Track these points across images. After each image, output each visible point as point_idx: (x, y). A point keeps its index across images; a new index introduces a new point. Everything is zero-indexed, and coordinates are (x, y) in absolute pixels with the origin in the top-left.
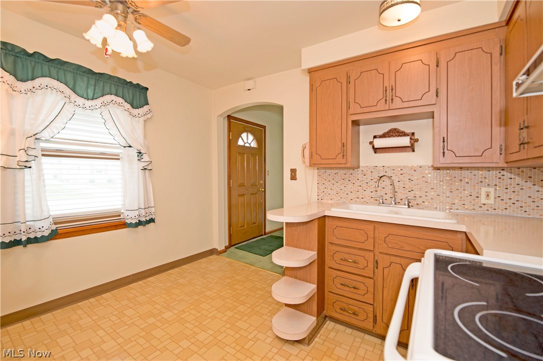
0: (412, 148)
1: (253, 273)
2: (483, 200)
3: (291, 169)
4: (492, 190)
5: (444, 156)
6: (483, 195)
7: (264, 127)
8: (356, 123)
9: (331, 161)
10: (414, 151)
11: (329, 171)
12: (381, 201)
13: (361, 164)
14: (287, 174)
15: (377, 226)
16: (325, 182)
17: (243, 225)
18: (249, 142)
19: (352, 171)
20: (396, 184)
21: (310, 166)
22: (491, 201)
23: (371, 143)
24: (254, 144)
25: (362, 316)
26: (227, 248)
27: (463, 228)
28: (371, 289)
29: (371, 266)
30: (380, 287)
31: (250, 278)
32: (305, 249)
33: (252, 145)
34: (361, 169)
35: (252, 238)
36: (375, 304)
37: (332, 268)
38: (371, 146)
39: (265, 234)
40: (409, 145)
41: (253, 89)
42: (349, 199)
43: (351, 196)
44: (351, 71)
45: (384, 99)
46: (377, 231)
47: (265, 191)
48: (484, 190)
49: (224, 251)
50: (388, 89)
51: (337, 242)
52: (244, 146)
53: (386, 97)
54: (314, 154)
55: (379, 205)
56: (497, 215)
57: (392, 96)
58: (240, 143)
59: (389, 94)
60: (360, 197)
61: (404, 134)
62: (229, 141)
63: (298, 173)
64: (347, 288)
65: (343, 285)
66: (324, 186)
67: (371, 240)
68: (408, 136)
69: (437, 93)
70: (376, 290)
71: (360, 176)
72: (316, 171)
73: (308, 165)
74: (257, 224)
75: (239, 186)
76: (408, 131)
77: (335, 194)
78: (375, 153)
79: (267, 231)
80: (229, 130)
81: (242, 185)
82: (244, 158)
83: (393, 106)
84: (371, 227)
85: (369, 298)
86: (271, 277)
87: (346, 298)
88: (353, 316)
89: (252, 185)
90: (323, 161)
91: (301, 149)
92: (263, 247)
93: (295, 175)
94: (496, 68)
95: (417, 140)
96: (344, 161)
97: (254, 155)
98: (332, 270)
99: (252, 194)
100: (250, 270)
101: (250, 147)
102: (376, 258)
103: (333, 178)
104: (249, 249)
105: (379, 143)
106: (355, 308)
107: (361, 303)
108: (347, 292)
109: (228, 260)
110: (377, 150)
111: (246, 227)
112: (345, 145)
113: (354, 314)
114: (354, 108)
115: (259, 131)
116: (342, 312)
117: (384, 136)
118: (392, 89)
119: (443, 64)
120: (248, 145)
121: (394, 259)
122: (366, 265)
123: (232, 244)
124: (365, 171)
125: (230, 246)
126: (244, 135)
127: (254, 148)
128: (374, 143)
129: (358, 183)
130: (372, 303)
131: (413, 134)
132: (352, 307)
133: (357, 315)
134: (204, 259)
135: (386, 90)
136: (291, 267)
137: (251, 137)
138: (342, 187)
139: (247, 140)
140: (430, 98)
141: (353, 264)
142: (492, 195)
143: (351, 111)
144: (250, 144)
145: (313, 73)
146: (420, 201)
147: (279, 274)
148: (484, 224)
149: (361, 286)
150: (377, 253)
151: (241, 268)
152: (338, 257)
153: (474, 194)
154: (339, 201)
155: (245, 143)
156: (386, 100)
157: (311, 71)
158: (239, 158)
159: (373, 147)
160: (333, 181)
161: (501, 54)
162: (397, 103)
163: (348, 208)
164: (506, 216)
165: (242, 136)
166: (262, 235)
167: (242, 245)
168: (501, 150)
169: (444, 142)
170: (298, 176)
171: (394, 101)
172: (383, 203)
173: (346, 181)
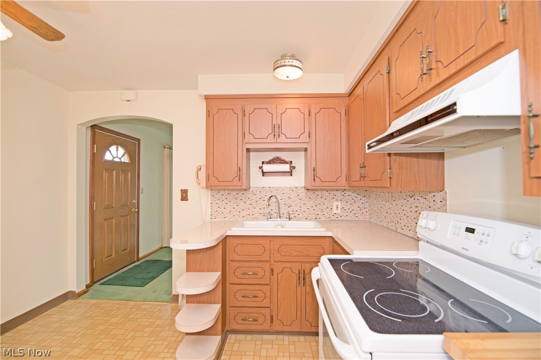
0: (290, 173)
1: (134, 310)
2: (335, 211)
3: (182, 190)
4: (339, 203)
5: (314, 181)
6: (335, 208)
7: (139, 141)
8: (248, 150)
9: (227, 184)
10: (291, 175)
11: (222, 192)
12: (269, 217)
13: (251, 186)
14: (177, 195)
15: (272, 239)
16: (217, 201)
17: (110, 255)
18: (120, 156)
19: (244, 192)
20: (280, 201)
21: (207, 187)
22: (339, 211)
23: (261, 168)
24: (126, 159)
25: (260, 321)
26: (88, 287)
27: (330, 234)
28: (268, 295)
29: (268, 274)
30: (275, 292)
31: (131, 317)
32: (209, 271)
33: (123, 160)
34: (251, 189)
35: (122, 267)
36: (272, 307)
37: (233, 284)
38: (261, 170)
39: (138, 260)
40: (289, 170)
41: (133, 101)
42: (241, 216)
43: (243, 213)
44: (246, 106)
45: (273, 133)
46: (272, 244)
47: (138, 212)
48: (335, 204)
49: (85, 292)
50: (276, 126)
51: (237, 259)
52: (112, 162)
53: (274, 133)
54: (211, 177)
55: (267, 220)
56: (343, 220)
57: (279, 133)
58: (108, 157)
59: (276, 130)
60: (251, 214)
61: (285, 162)
62: (93, 155)
63: (189, 194)
64: (248, 298)
65: (244, 297)
66: (217, 205)
67: (267, 252)
68: (287, 163)
69: (309, 135)
70: (272, 294)
71: (250, 196)
72: (210, 192)
73: (205, 186)
74: (128, 250)
75: (106, 208)
76: (287, 160)
77: (228, 212)
78: (263, 176)
79: (141, 255)
80: (93, 142)
81: (109, 207)
82: (112, 175)
83: (279, 140)
84: (268, 241)
85: (266, 303)
86: (158, 308)
87: (247, 308)
88: (253, 323)
89: (122, 206)
90: (221, 184)
91: (195, 170)
92: (140, 276)
93: (187, 195)
94: (343, 123)
95: (294, 168)
96: (239, 184)
97: (125, 172)
98: (234, 285)
99: (121, 216)
100: (129, 307)
101: (121, 162)
102: (272, 267)
103: (226, 198)
104: (121, 281)
105: (267, 168)
106: (255, 315)
107: (260, 309)
108: (248, 302)
109: (94, 301)
110: (265, 174)
111: (113, 256)
112: (241, 169)
113: (254, 320)
114: (249, 138)
115: (132, 145)
116: (244, 322)
117: (269, 162)
118: (279, 127)
119: (313, 115)
120: (118, 160)
121: (286, 265)
122: (264, 274)
123: (95, 280)
124: (254, 191)
125: (93, 282)
126: (113, 149)
127: (125, 163)
128: (263, 167)
129: (249, 202)
130: (269, 306)
131: (291, 162)
132: (252, 315)
133: (257, 320)
134: (54, 309)
135: (274, 127)
136: (193, 295)
137: (121, 151)
138: (235, 206)
139: (116, 154)
140: (305, 137)
141: (253, 276)
142: (340, 207)
143: (246, 140)
144: (120, 159)
145: (209, 100)
146: (296, 215)
147: (166, 302)
148: (335, 228)
149: (260, 294)
150: (272, 262)
151: (116, 308)
152: (238, 272)
153: (330, 207)
154: (232, 219)
155: (114, 158)
156: (274, 135)
157: (207, 98)
158: (105, 175)
159: (262, 171)
160: (226, 201)
161: (345, 115)
162: (283, 139)
163: (243, 227)
164: (347, 220)
165: (110, 149)
166: (135, 262)
167: (110, 279)
168: (346, 178)
169: (314, 171)
170: (189, 197)
171: (280, 136)
172: (270, 218)
173: (239, 201)
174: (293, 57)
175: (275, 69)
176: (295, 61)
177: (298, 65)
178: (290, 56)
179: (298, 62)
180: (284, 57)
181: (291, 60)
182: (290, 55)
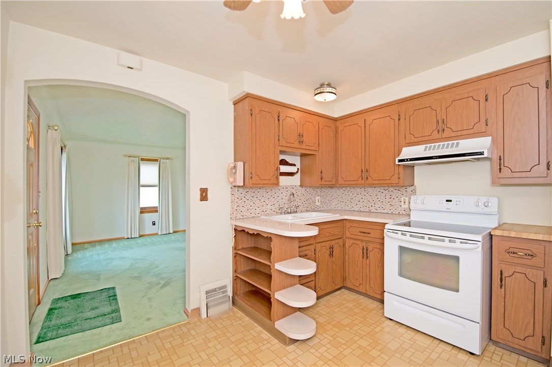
2: (317, 204)
3: (201, 189)
5: (322, 180)
9: (267, 182)
16: (237, 200)
22: (319, 204)
29: (313, 254)
39: (39, 302)
41: (137, 69)
45: (298, 140)
48: (317, 198)
54: (254, 175)
63: (209, 193)
66: (237, 204)
69: (319, 145)
83: (302, 147)
90: (262, 182)
93: (206, 195)
94: (335, 139)
96: (276, 182)
103: (244, 196)
112: (278, 169)
118: (302, 136)
119: (320, 129)
122: (311, 255)
131: (295, 165)
135: (299, 135)
140: (316, 146)
142: (319, 201)
143: (281, 143)
145: (251, 99)
150: (315, 244)
153: (314, 201)
156: (299, 142)
157: (250, 96)
160: (244, 199)
162: (304, 145)
173: (255, 199)
174: (329, 85)
175: (315, 95)
176: (331, 89)
177: (333, 91)
178: (327, 85)
179: (333, 89)
180: (322, 85)
181: (328, 88)
182: (326, 83)
